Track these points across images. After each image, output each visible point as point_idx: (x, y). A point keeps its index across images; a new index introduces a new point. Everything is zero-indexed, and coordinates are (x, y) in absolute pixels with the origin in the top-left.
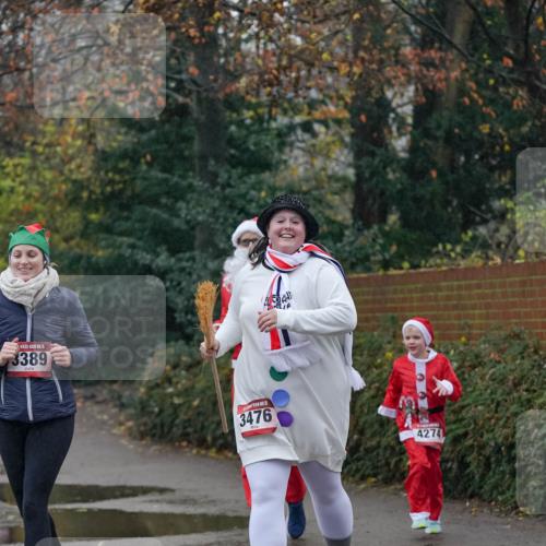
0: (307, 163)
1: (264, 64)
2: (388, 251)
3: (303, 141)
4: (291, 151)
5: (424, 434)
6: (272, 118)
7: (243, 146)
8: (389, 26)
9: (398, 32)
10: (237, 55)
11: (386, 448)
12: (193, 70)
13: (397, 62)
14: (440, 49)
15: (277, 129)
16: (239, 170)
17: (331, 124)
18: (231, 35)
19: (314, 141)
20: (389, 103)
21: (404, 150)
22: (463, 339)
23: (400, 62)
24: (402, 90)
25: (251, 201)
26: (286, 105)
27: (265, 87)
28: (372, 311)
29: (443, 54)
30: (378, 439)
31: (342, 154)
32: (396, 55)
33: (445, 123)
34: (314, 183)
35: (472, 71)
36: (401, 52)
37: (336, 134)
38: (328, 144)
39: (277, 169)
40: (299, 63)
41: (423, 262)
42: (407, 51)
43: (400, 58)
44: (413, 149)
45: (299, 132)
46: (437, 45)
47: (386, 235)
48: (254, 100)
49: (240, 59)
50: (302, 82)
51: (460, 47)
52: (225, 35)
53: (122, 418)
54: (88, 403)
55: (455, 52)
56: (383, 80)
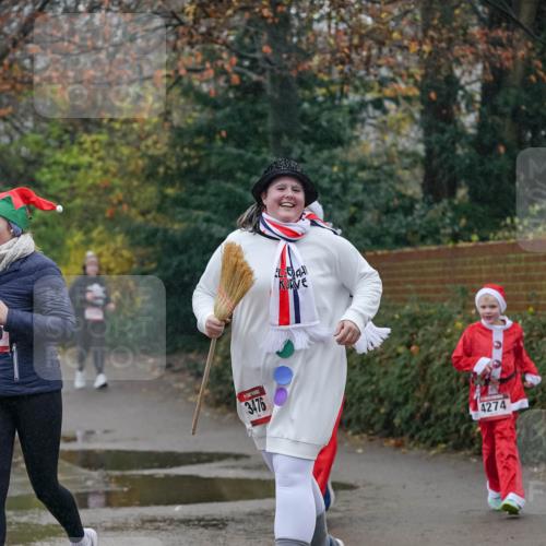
0: (377, 139)
1: (337, 44)
2: (458, 224)
3: (374, 118)
4: (363, 127)
5: (487, 407)
6: (344, 95)
7: (316, 123)
8: (457, 7)
9: (466, 12)
10: (310, 34)
11: (456, 415)
12: (266, 49)
13: (465, 42)
14: (507, 29)
15: (349, 106)
16: (312, 146)
17: (401, 101)
18: (304, 15)
19: (384, 118)
20: (458, 81)
21: (472, 127)
22: (531, 310)
23: (469, 42)
24: (470, 68)
25: (324, 176)
26: (357, 83)
27: (337, 65)
28: (442, 282)
29: (510, 33)
30: (448, 406)
31: (412, 130)
32: (465, 34)
33: (512, 100)
34: (385, 159)
35: (538, 50)
36: (468, 31)
37: (405, 111)
38: (398, 121)
39: (349, 143)
40: (368, 42)
41: (492, 235)
42: (475, 30)
43: (468, 37)
44: (481, 125)
45: (370, 108)
46: (504, 25)
47: (455, 208)
48: (326, 78)
49: (312, 39)
50: (373, 60)
51: (526, 26)
52: (297, 15)
55: (521, 31)
56: (451, 58)
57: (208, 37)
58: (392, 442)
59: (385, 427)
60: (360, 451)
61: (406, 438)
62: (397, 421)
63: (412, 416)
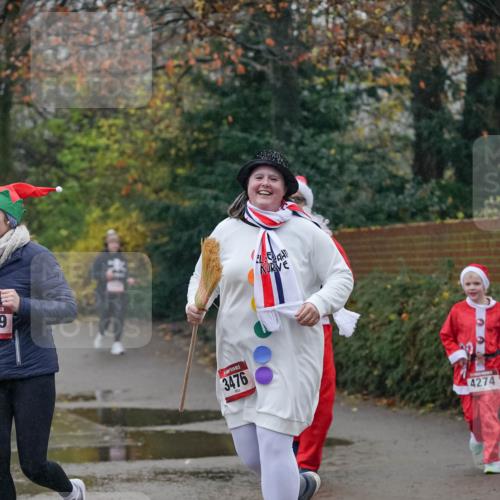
0: (371, 124)
1: (334, 37)
2: (444, 202)
3: (368, 105)
4: (358, 113)
5: (476, 383)
6: (340, 84)
7: (316, 109)
8: (444, 3)
9: (453, 9)
10: (309, 28)
11: (443, 378)
12: (270, 41)
13: (452, 35)
14: (490, 24)
15: (346, 94)
16: (311, 131)
18: (303, 11)
19: (377, 105)
20: (445, 71)
21: (459, 113)
23: (455, 35)
24: (456, 59)
25: (322, 158)
26: (353, 73)
27: (334, 56)
28: (430, 255)
29: (493, 28)
30: (436, 369)
31: (403, 116)
32: (452, 29)
33: (495, 90)
34: (378, 142)
36: (455, 26)
37: (397, 98)
38: (391, 108)
39: (345, 129)
40: (363, 36)
42: (461, 25)
43: (455, 32)
44: (467, 112)
45: (365, 96)
46: (487, 20)
47: (442, 188)
48: (324, 68)
49: (311, 32)
50: (368, 51)
52: (298, 10)
53: (206, 350)
54: (176, 337)
56: (439, 51)
57: (216, 30)
58: (385, 401)
59: (378, 388)
60: (355, 409)
61: (397, 397)
62: (389, 382)
63: (403, 378)
